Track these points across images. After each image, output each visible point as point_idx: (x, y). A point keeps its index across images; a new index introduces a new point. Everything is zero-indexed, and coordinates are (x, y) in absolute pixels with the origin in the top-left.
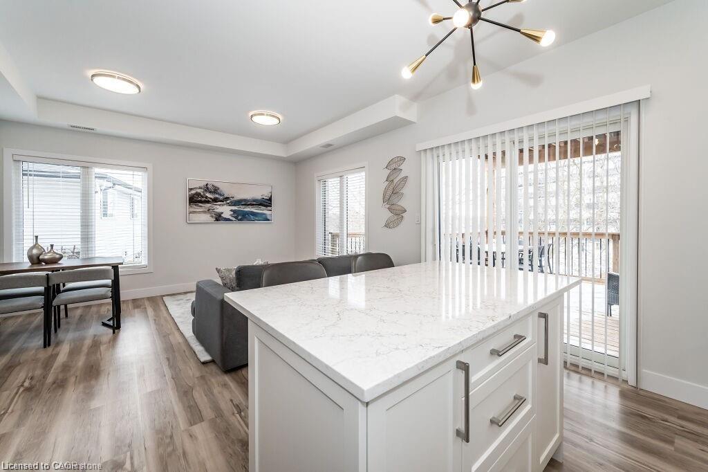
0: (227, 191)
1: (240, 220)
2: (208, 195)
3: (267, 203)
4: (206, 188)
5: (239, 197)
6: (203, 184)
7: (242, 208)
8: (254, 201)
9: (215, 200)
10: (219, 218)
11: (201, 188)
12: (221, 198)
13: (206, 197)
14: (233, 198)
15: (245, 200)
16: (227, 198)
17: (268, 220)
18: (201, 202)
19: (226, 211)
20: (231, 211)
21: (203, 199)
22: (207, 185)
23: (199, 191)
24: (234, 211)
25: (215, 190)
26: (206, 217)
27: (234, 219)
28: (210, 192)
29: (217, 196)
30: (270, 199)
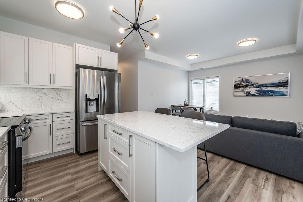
0: (253, 81)
1: (262, 95)
2: (243, 84)
3: (285, 84)
4: (242, 81)
5: (261, 82)
6: (240, 79)
7: (263, 89)
8: (273, 84)
9: (247, 86)
10: (248, 94)
11: (240, 81)
12: (250, 84)
13: (242, 85)
14: (257, 83)
15: (265, 84)
16: (254, 84)
17: (286, 95)
18: (239, 87)
19: (253, 90)
20: (256, 90)
21: (240, 86)
22: (243, 79)
23: (238, 82)
24: (258, 91)
25: (247, 81)
26: (242, 94)
27: (258, 94)
28: (244, 82)
29: (248, 84)
30: (287, 82)
